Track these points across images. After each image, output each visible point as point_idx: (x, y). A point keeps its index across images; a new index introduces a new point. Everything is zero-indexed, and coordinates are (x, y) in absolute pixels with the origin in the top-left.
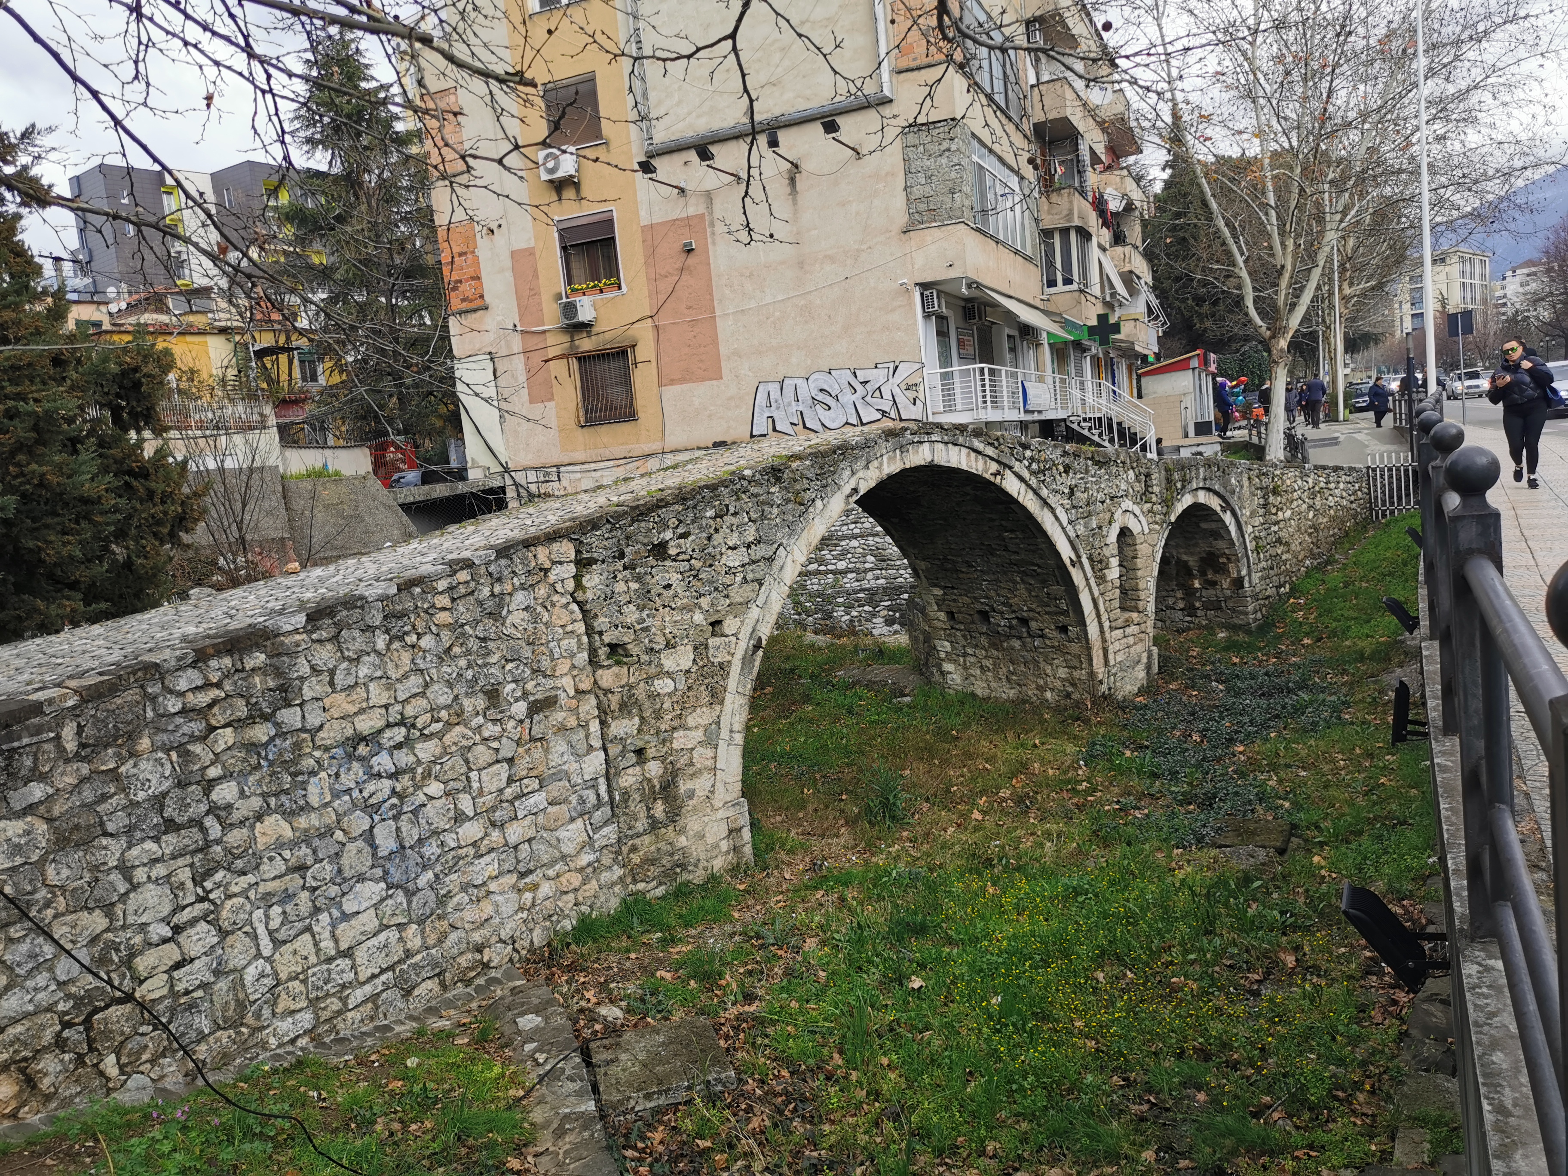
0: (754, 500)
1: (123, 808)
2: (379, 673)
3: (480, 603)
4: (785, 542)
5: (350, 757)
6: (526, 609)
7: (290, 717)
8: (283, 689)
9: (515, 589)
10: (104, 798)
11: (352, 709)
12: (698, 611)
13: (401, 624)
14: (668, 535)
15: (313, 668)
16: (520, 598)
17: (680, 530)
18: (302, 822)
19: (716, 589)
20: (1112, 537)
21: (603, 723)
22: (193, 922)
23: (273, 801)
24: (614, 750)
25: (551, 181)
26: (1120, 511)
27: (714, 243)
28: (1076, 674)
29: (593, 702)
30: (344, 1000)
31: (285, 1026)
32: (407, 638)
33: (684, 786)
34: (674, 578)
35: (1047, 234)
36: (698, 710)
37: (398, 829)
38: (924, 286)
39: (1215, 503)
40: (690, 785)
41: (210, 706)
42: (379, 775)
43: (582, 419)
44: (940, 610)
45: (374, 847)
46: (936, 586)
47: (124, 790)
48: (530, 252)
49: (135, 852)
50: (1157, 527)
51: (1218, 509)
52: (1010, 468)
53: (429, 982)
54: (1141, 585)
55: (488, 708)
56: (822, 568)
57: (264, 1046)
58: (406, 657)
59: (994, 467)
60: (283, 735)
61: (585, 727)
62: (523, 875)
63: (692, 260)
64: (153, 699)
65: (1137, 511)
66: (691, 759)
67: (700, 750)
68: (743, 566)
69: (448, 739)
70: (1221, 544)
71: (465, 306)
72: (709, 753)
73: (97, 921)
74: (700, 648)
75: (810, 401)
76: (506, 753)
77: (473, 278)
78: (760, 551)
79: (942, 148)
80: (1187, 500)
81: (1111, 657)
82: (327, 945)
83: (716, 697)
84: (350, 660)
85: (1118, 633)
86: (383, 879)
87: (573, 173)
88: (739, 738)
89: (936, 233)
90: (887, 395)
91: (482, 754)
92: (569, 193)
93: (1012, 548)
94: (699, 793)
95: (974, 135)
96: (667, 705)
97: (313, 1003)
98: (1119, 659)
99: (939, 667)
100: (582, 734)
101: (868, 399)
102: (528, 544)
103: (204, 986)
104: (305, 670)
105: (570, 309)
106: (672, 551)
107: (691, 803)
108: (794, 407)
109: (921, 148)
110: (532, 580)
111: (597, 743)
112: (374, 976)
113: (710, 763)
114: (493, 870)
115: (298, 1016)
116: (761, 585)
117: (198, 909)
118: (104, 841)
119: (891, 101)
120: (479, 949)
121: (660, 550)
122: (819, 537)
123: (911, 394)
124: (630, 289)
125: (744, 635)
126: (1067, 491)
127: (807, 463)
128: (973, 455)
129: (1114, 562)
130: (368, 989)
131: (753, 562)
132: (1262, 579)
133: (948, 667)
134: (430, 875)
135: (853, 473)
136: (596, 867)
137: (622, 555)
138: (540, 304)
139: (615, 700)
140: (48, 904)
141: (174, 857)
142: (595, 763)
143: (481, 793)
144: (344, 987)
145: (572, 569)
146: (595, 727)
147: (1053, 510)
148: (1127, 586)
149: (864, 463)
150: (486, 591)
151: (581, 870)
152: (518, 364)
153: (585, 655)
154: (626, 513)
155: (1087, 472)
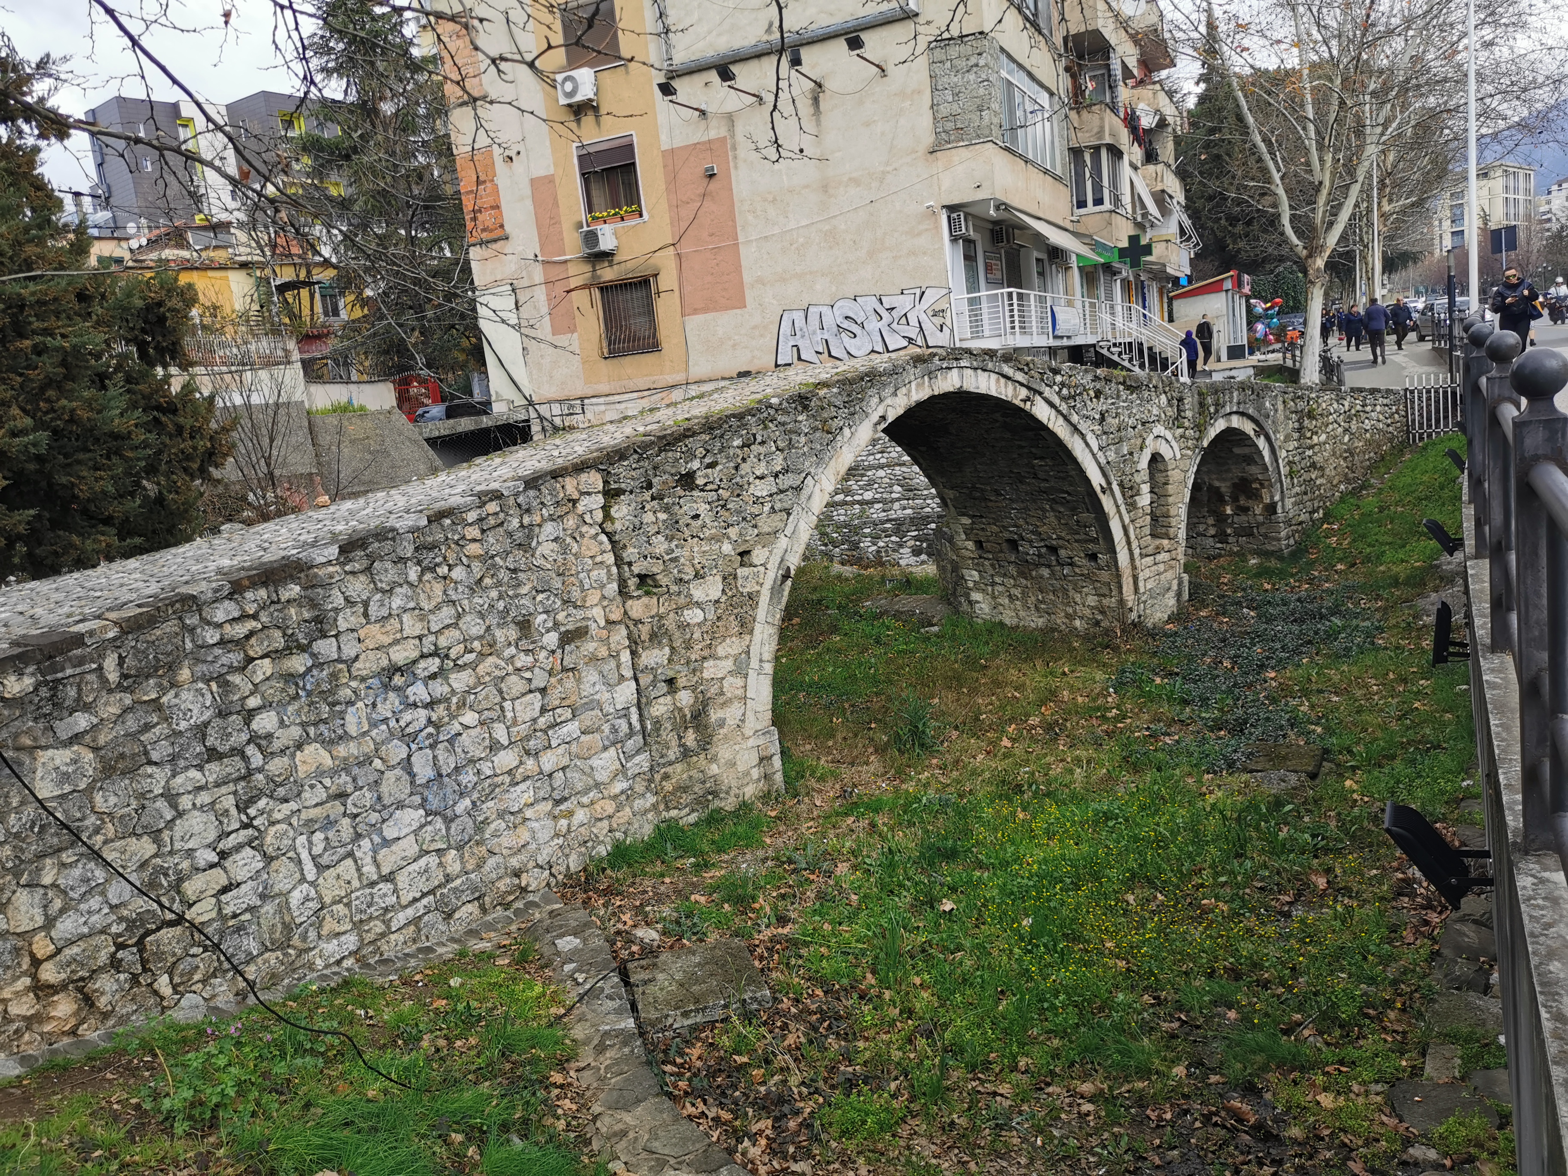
0: (782, 428)
1: (167, 737)
2: (412, 605)
3: (510, 534)
4: (812, 471)
5: (386, 687)
6: (555, 540)
7: (326, 648)
8: (318, 620)
9: (544, 520)
10: (147, 727)
11: (387, 640)
12: (726, 541)
13: (431, 555)
14: (695, 465)
15: (346, 599)
16: (550, 529)
17: (708, 460)
18: (342, 750)
19: (744, 519)
20: (1144, 464)
21: (633, 653)
22: (238, 848)
23: (312, 731)
24: (645, 680)
25: (570, 106)
26: (1151, 436)
27: (736, 168)
28: (1106, 601)
29: (624, 632)
30: (387, 923)
31: (331, 948)
32: (438, 570)
33: (714, 715)
34: (703, 508)
35: (1076, 153)
36: (728, 640)
37: (435, 757)
38: (951, 209)
39: (1248, 428)
40: (720, 714)
41: (248, 637)
42: (415, 705)
43: (606, 351)
44: (968, 539)
45: (412, 775)
46: (964, 515)
47: (166, 719)
48: (549, 180)
49: (179, 780)
50: (1189, 452)
51: (1252, 433)
52: (1041, 394)
53: (469, 906)
54: (1173, 512)
55: (520, 639)
56: (849, 498)
57: (311, 966)
58: (438, 589)
59: (1024, 393)
60: (320, 666)
61: (616, 657)
62: (558, 802)
63: (714, 185)
64: (192, 630)
65: (1169, 435)
66: (721, 688)
67: (730, 679)
68: (771, 495)
69: (481, 669)
70: (1254, 470)
71: (485, 236)
72: (739, 682)
73: (145, 847)
74: (729, 579)
75: (835, 329)
76: (540, 682)
77: (492, 208)
78: (787, 481)
79: (970, 63)
80: (1220, 425)
81: (1141, 584)
82: (369, 869)
83: (746, 627)
84: (384, 592)
85: (1149, 560)
86: (422, 806)
87: (591, 96)
88: (769, 668)
89: (964, 153)
90: (913, 322)
91: (515, 684)
92: (588, 120)
93: (1041, 475)
94: (729, 722)
95: (1002, 49)
96: (697, 635)
97: (358, 925)
98: (1149, 587)
99: (967, 596)
100: (613, 664)
101: (894, 326)
102: (556, 474)
103: (250, 909)
104: (340, 601)
105: (591, 238)
106: (700, 481)
107: (721, 731)
108: (819, 336)
109: (948, 64)
110: (560, 511)
111: (628, 673)
112: (415, 900)
113: (740, 692)
114: (529, 797)
115: (343, 938)
116: (789, 514)
117: (243, 835)
118: (149, 770)
119: (917, 15)
120: (517, 874)
121: (687, 480)
122: (847, 467)
123: (938, 321)
124: (651, 216)
125: (773, 564)
126: (1097, 417)
127: (835, 390)
128: (1002, 380)
129: (1145, 488)
130: (410, 912)
131: (782, 492)
132: (1295, 504)
133: (976, 596)
134: (467, 802)
135: (881, 400)
136: (629, 795)
137: (650, 486)
138: (561, 233)
139: (645, 630)
140: (97, 831)
141: (217, 785)
142: (626, 692)
143: (515, 722)
144: (386, 910)
145: (600, 500)
146: (625, 657)
147: (1083, 436)
148: (1158, 513)
149: (892, 390)
150: (515, 523)
151: (615, 797)
152: (540, 293)
153: (615, 586)
154: (653, 443)
155: (1118, 397)
